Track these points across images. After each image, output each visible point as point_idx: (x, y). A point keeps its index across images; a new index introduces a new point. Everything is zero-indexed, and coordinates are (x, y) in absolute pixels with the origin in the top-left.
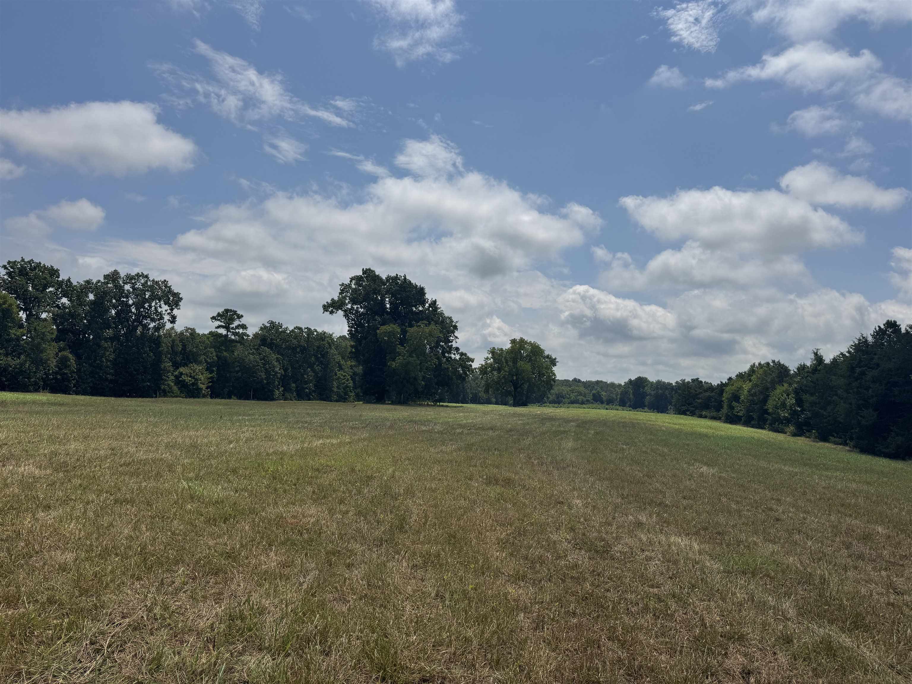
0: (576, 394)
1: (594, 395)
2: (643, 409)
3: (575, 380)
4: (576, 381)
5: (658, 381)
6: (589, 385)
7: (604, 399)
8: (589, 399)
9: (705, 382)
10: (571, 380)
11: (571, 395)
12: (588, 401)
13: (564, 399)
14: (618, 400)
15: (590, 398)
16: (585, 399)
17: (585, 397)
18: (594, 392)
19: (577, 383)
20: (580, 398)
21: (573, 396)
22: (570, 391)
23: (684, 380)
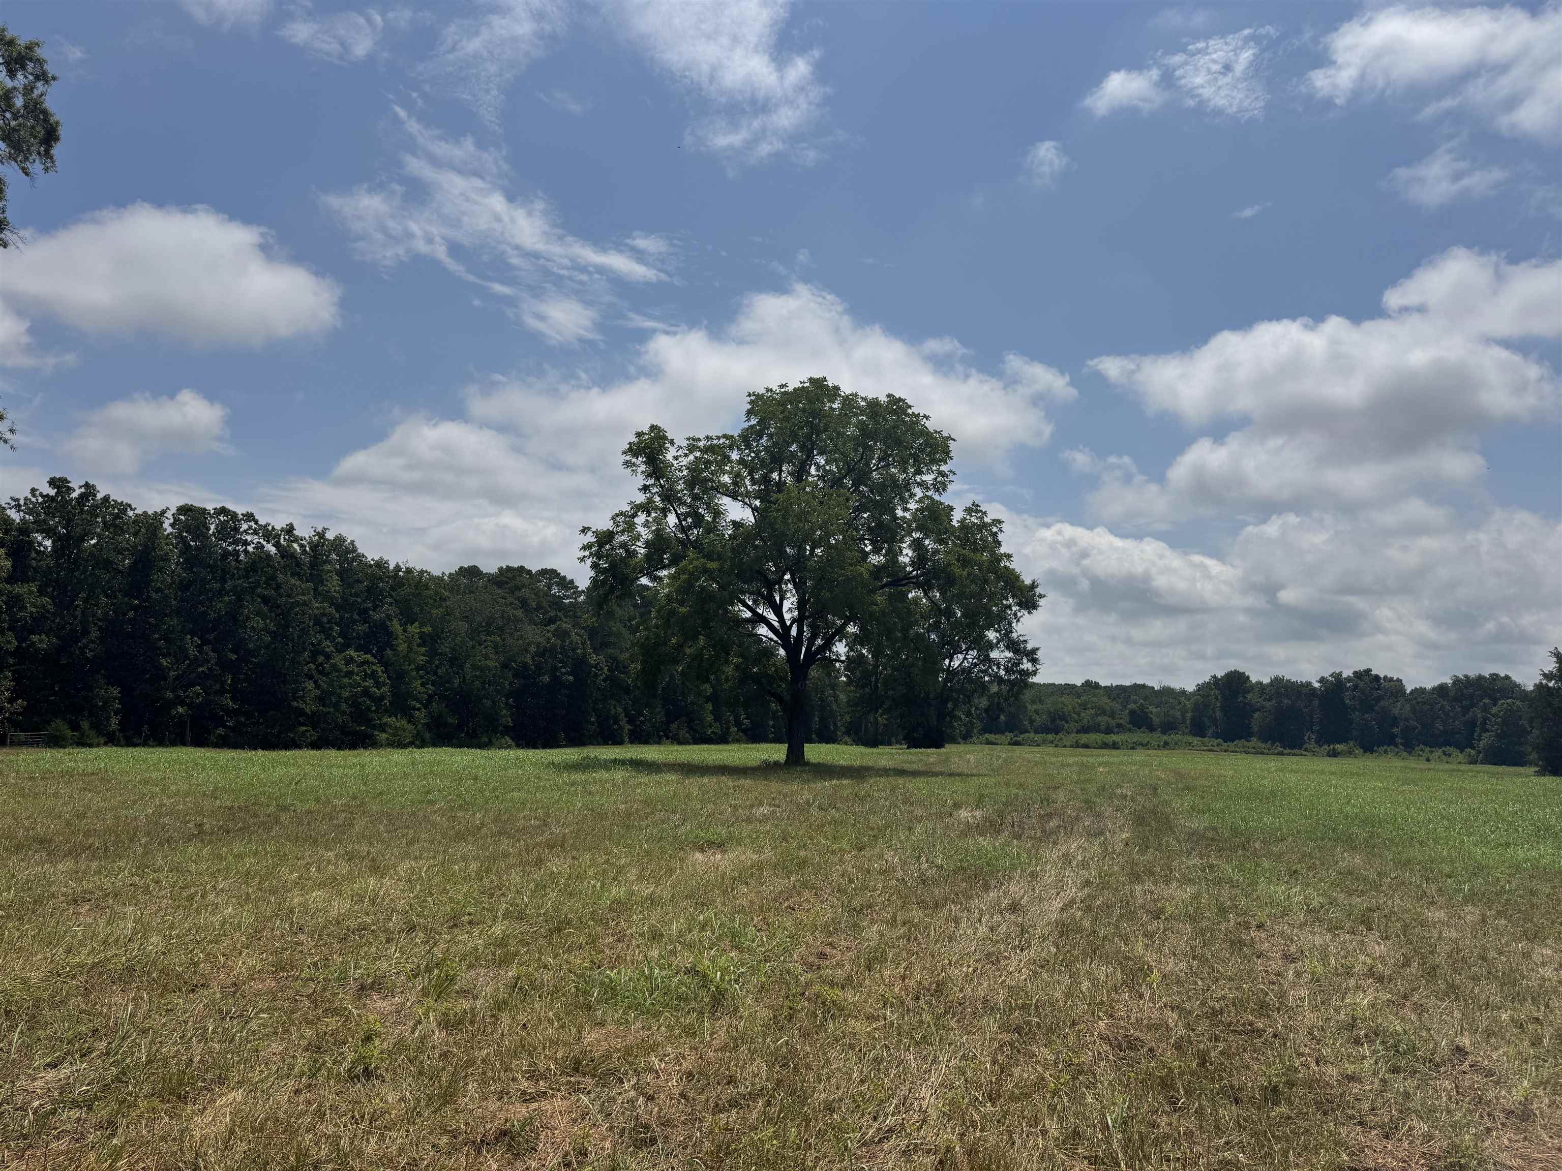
0: (1093, 712)
1: (1132, 713)
2: (1248, 741)
3: (1088, 684)
4: (1090, 686)
5: (1276, 678)
6: (1120, 693)
7: (1156, 720)
8: (1121, 721)
9: (1385, 677)
10: (1079, 684)
11: (1083, 714)
12: (1119, 726)
13: (1067, 722)
14: (1188, 722)
15: (1124, 719)
16: (1113, 723)
17: (1113, 719)
18: (1132, 706)
19: (1093, 691)
20: (1103, 720)
21: (1086, 716)
22: (1080, 705)
23: (1340, 674)
